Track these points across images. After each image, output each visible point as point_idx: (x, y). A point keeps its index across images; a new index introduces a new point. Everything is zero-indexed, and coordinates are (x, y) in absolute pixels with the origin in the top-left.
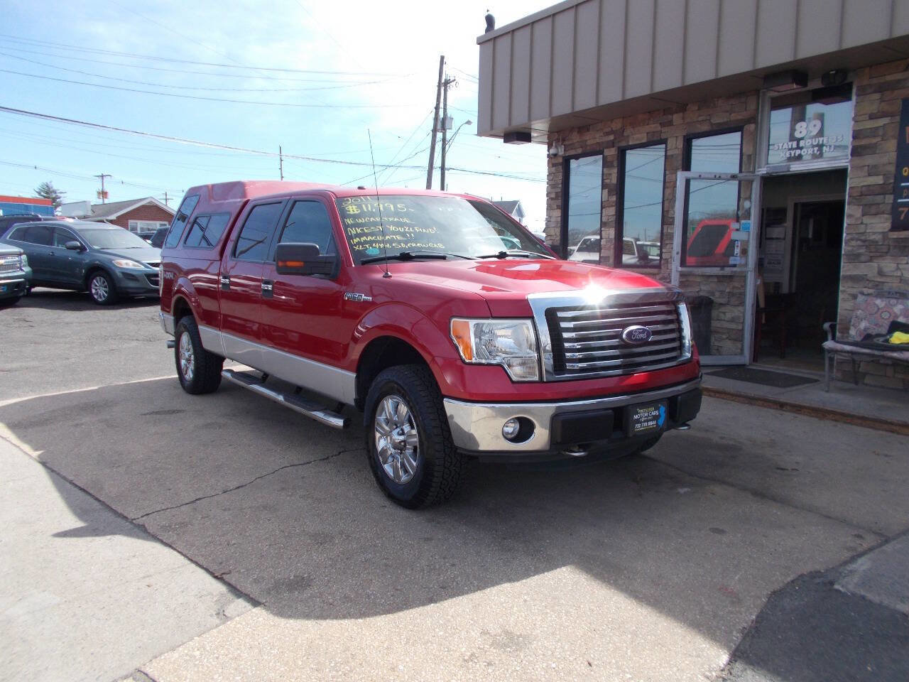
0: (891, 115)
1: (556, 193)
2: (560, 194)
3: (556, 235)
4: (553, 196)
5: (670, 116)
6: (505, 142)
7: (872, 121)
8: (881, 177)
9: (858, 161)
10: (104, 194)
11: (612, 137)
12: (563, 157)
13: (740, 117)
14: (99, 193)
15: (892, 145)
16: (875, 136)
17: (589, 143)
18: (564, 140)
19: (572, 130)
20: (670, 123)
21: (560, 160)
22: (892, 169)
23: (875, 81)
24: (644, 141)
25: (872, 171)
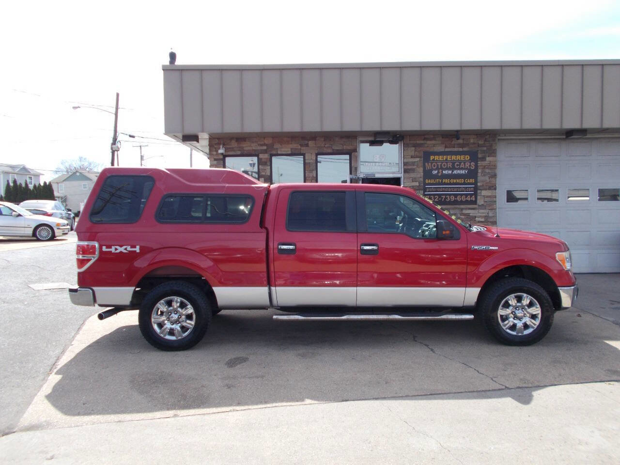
0: (420, 157)
5: (307, 142)
7: (412, 159)
8: (418, 183)
9: (407, 175)
11: (265, 148)
12: (222, 155)
13: (349, 148)
15: (421, 170)
16: (414, 165)
17: (246, 149)
18: (225, 145)
19: (231, 139)
20: (307, 145)
21: (221, 157)
22: (422, 179)
23: (411, 142)
24: (290, 152)
25: (414, 180)
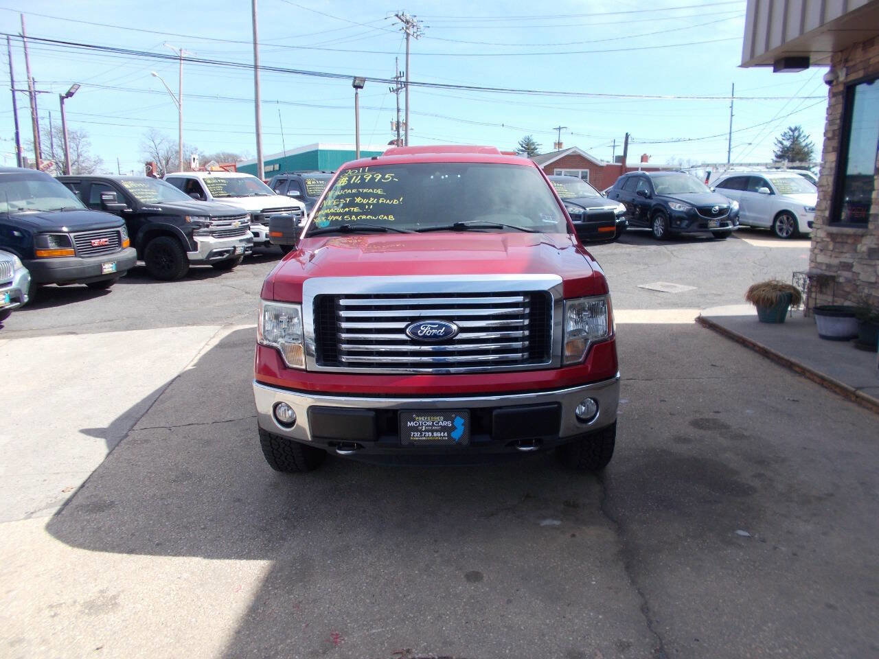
1: (834, 131)
2: (837, 132)
3: (828, 185)
4: (830, 135)
6: (775, 71)
10: (559, 144)
12: (845, 84)
14: (555, 144)
17: (872, 61)
18: (846, 61)
19: (855, 46)
21: (841, 88)
